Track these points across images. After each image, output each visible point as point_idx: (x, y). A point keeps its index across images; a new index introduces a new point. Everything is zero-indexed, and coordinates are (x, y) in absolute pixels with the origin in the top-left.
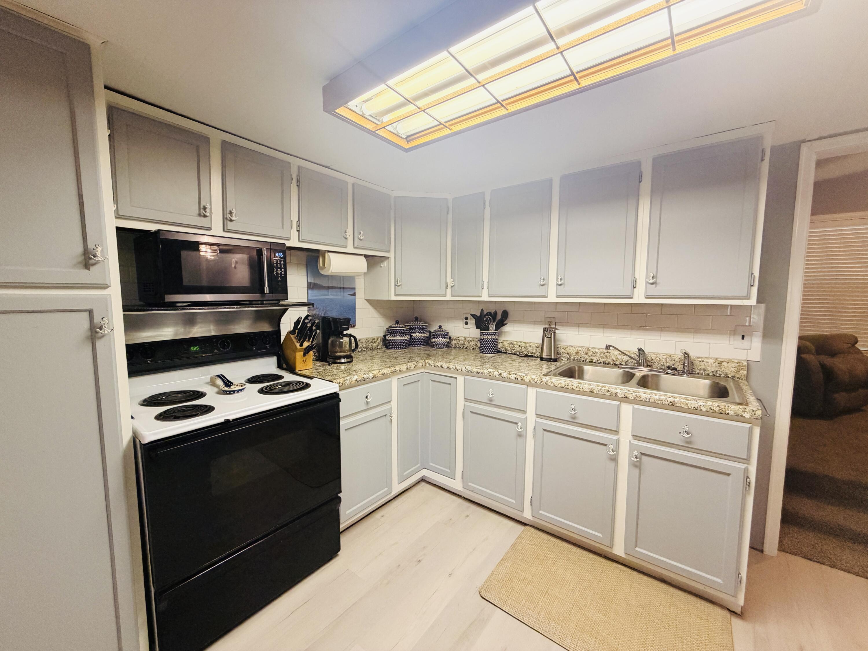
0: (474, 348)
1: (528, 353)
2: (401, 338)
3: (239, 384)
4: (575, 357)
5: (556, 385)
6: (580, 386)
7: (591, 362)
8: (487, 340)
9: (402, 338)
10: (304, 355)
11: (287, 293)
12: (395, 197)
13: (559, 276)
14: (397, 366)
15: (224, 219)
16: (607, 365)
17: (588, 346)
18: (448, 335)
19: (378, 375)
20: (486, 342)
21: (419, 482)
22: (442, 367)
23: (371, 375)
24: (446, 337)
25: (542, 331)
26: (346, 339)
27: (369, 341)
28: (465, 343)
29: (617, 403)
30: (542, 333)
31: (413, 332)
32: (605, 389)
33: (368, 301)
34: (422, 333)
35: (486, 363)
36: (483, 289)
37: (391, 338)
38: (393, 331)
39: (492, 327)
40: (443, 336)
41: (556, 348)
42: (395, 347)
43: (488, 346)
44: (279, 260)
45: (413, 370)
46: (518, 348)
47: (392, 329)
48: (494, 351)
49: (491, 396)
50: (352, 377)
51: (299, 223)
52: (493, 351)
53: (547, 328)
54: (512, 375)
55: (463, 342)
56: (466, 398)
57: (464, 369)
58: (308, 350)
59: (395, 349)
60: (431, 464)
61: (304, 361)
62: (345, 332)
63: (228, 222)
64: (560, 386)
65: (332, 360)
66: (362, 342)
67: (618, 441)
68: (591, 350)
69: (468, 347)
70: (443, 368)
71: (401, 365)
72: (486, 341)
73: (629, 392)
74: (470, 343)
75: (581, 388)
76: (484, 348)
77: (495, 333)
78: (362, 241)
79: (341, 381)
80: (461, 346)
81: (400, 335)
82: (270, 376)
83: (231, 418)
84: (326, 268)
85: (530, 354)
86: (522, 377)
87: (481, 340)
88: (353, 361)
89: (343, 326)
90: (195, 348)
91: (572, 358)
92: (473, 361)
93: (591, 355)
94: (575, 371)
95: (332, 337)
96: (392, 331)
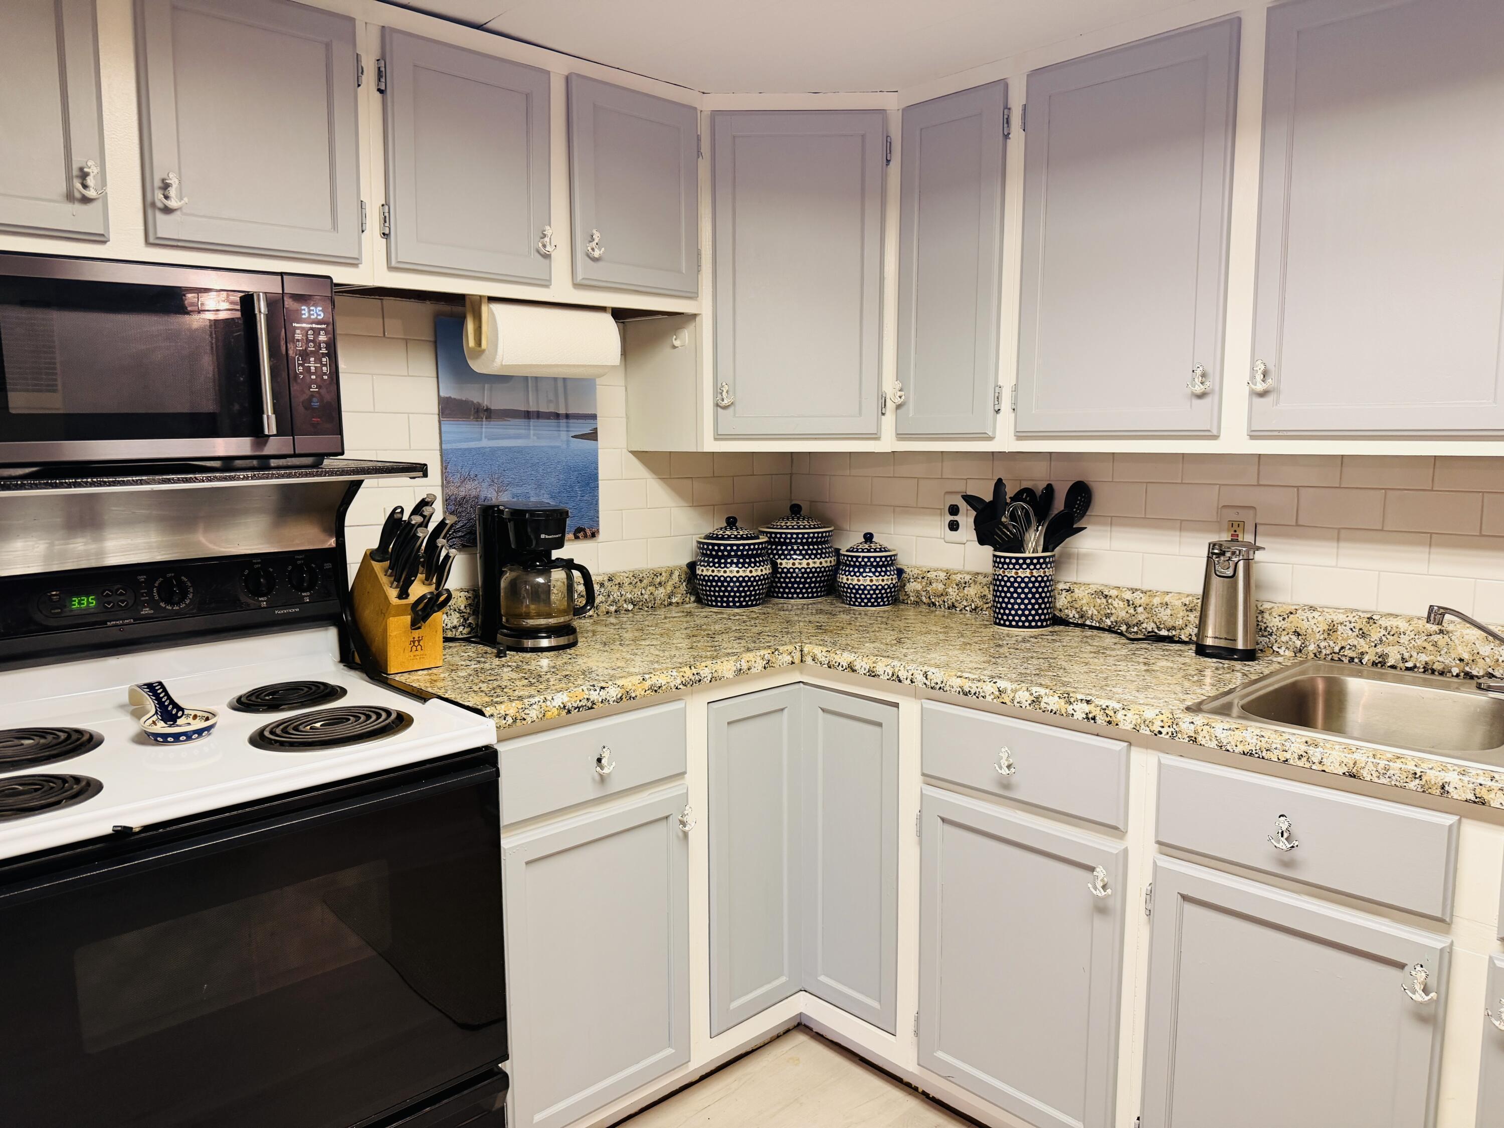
0: (976, 608)
1: (1158, 628)
2: (741, 574)
3: (199, 713)
4: (1323, 644)
5: (1229, 748)
6: (1310, 753)
7: (1380, 663)
8: (1015, 581)
9: (745, 572)
10: (416, 624)
11: (340, 432)
12: (715, 114)
13: (1259, 362)
14: (704, 664)
15: (148, 205)
16: (1436, 677)
17: (1373, 608)
18: (892, 564)
19: (639, 692)
20: (1012, 590)
21: (787, 1032)
22: (851, 668)
23: (613, 692)
24: (885, 572)
25: (1205, 553)
26: (558, 575)
27: (641, 581)
28: (950, 590)
29: (1450, 820)
30: (1205, 559)
31: (783, 554)
32: (1403, 766)
33: (635, 453)
34: (810, 555)
35: (999, 661)
36: (998, 411)
37: (710, 573)
38: (717, 551)
39: (1034, 539)
40: (876, 567)
41: (1253, 613)
42: (722, 602)
43: (1019, 601)
44: (312, 329)
45: (758, 677)
46: (1122, 609)
47: (713, 545)
48: (1040, 620)
49: (1005, 771)
50: (549, 698)
51: (387, 210)
52: (1037, 618)
53: (1221, 545)
54: (1075, 707)
55: (940, 587)
56: (925, 772)
57: (920, 678)
58: (423, 609)
59: (722, 606)
60: (822, 978)
61: (416, 643)
62: (556, 554)
63: (160, 216)
64: (1240, 749)
65: (510, 641)
66: (620, 585)
67: (1446, 955)
68: (1380, 622)
69: (956, 604)
70: (854, 671)
71: (719, 661)
72: (1012, 586)
73: (1493, 784)
74: (965, 591)
75: (1316, 761)
76: (1004, 609)
77: (1044, 558)
78: (600, 264)
79: (511, 709)
80: (937, 601)
81: (737, 564)
82: (306, 689)
83: (136, 821)
84: (487, 352)
85: (1164, 633)
86: (1111, 713)
87: (997, 582)
88: (579, 644)
89: (543, 536)
90: (85, 602)
91: (1312, 647)
92: (956, 652)
93: (1381, 640)
94: (1314, 693)
95: (511, 570)
96: (713, 549)
